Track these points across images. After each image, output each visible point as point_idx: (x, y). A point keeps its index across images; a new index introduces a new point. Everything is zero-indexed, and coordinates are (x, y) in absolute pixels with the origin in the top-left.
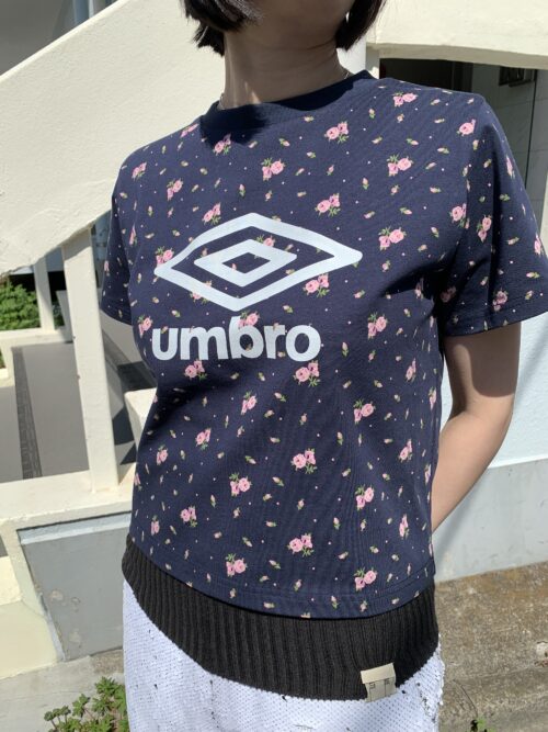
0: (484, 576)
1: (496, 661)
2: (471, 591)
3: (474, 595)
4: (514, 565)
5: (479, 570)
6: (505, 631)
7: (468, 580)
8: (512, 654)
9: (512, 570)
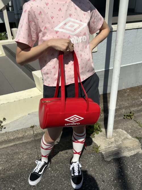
0: (130, 88)
1: (134, 102)
2: (128, 91)
3: (129, 92)
4: (136, 86)
5: (130, 87)
6: (135, 97)
7: (128, 89)
8: (137, 101)
9: (136, 87)
